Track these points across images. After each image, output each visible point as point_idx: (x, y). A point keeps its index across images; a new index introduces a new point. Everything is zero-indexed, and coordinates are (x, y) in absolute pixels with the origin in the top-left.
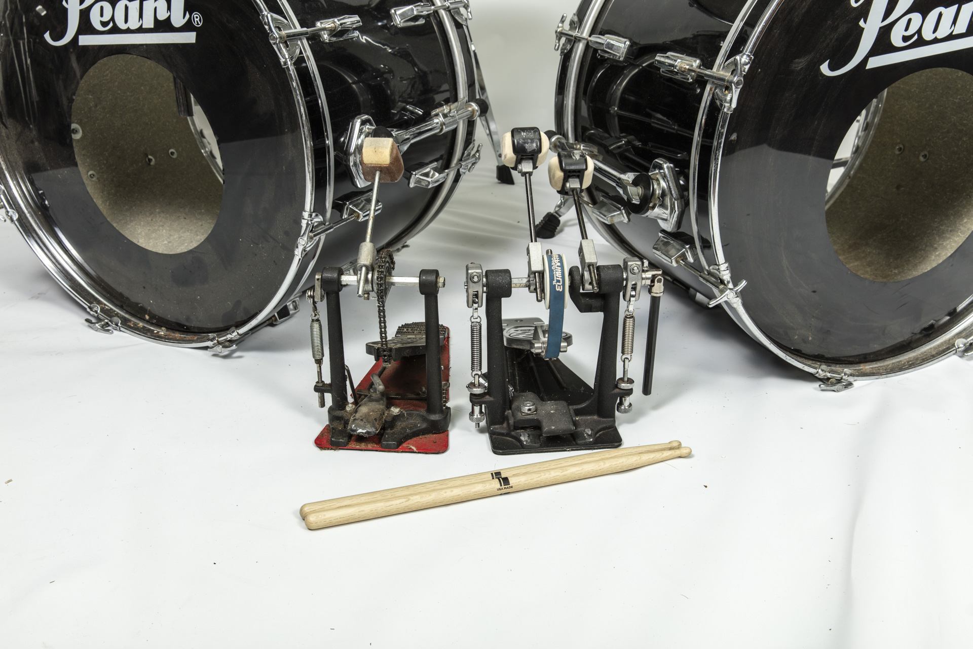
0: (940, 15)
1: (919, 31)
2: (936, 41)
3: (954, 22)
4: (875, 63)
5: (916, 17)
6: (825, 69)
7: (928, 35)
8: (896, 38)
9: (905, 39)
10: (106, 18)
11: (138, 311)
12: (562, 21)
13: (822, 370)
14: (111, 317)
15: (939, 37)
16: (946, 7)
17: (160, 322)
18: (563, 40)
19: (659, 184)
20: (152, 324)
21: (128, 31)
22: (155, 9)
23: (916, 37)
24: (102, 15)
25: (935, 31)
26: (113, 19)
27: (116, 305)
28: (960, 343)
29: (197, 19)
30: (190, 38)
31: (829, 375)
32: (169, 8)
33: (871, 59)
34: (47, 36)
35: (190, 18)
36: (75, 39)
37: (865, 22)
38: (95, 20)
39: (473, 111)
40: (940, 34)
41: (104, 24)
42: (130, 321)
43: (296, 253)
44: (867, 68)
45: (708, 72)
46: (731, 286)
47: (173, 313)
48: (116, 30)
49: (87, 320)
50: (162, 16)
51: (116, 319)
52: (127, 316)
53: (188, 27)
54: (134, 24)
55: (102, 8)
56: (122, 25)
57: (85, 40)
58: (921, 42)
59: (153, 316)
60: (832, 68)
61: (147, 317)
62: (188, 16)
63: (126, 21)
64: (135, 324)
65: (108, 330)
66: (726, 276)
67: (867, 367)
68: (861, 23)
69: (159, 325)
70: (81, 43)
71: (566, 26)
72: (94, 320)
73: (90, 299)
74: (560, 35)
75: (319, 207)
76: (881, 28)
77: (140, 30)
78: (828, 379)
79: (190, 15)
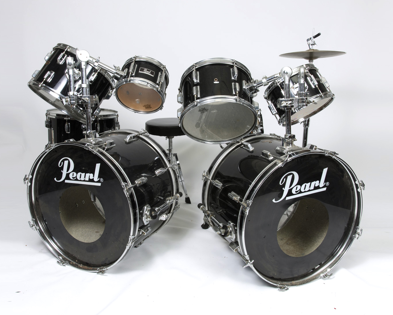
0: (306, 185)
1: (300, 190)
2: (305, 192)
3: (310, 187)
4: (288, 198)
5: (299, 186)
6: (274, 201)
7: (302, 190)
8: (294, 191)
9: (296, 192)
10: (74, 176)
11: (74, 259)
12: (204, 172)
13: (279, 284)
14: (65, 261)
15: (306, 191)
16: (307, 183)
17: (81, 262)
18: (204, 178)
19: (230, 229)
20: (78, 263)
21: (81, 180)
22: (90, 176)
23: (299, 191)
24: (73, 175)
25: (305, 189)
26: (76, 177)
27: (67, 256)
28: (322, 275)
29: (102, 180)
30: (99, 184)
31: (281, 286)
32: (94, 176)
33: (287, 198)
34: (55, 179)
35: (100, 180)
36: (64, 181)
37: (284, 188)
38: (71, 176)
39: (178, 196)
40: (306, 190)
41: (73, 178)
42: (71, 262)
43: (127, 247)
44: (286, 200)
45: (241, 203)
46: (249, 261)
47: (85, 260)
48: (77, 180)
49: (58, 262)
50: (91, 178)
51: (67, 262)
52: (70, 260)
53: (99, 182)
54: (82, 179)
55: (73, 174)
56: (78, 178)
57: (66, 181)
58: (301, 192)
59: (79, 260)
60: (276, 200)
61: (77, 261)
62: (99, 179)
63: (80, 178)
64: (73, 263)
65: (64, 265)
66: (248, 259)
67: (294, 282)
68: (283, 189)
69: (80, 264)
70: (65, 182)
71: (206, 174)
72: (60, 262)
73: (59, 255)
74: (204, 176)
75: (134, 234)
76: (289, 190)
77: (84, 181)
78: (281, 287)
79: (100, 179)
